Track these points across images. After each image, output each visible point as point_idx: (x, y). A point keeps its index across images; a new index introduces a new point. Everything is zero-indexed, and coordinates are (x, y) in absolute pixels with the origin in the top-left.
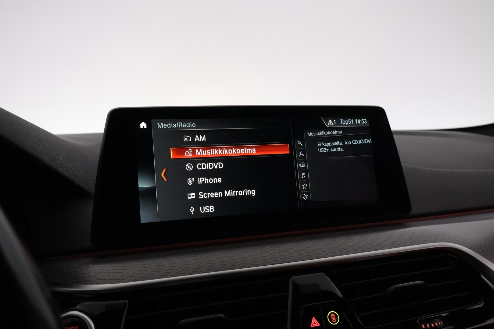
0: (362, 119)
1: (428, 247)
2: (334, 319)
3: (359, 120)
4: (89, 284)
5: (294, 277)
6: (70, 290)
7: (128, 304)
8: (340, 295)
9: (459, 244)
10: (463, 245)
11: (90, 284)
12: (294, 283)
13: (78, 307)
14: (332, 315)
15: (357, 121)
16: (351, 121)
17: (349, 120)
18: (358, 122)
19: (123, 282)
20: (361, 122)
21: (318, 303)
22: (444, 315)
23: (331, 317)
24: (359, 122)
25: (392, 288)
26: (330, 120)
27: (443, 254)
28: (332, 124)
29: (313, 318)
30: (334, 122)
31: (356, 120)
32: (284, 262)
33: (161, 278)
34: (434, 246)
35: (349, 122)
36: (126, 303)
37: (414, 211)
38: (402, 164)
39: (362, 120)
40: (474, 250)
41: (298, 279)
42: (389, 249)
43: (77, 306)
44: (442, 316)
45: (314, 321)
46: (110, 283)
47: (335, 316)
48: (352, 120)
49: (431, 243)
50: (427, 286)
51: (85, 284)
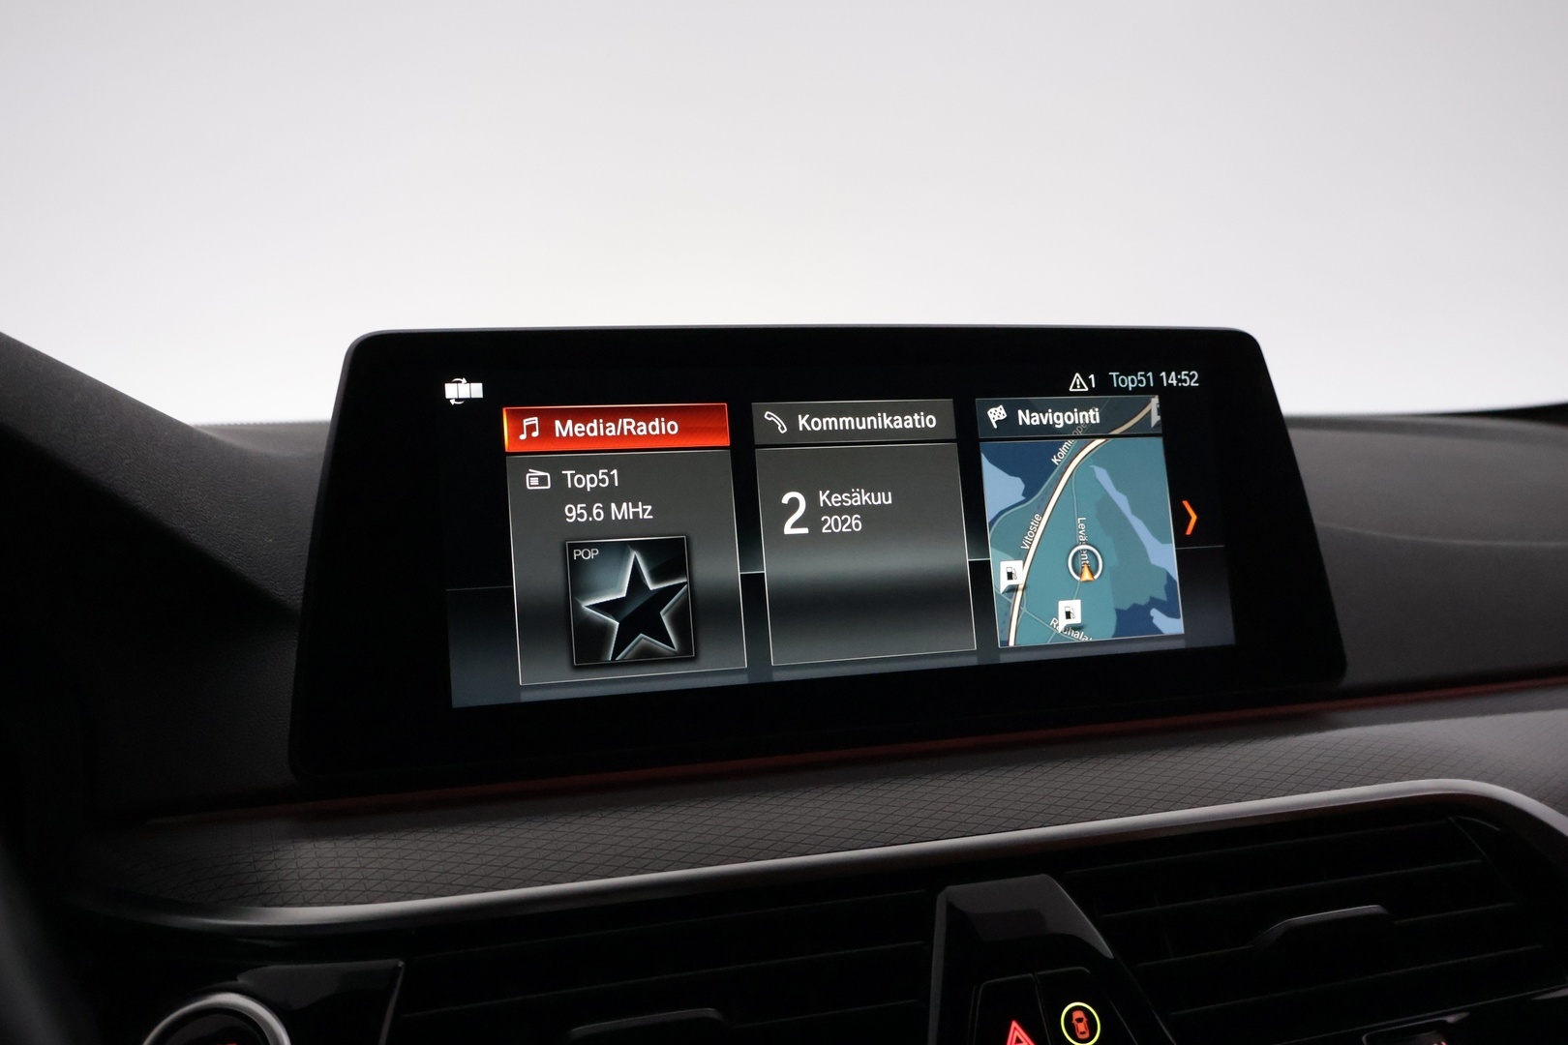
0: (1183, 373)
1: (1399, 792)
2: (1081, 1027)
3: (1173, 374)
4: (275, 906)
5: (951, 889)
6: (216, 926)
7: (402, 971)
8: (1106, 950)
9: (1503, 786)
10: (1518, 789)
11: (282, 906)
12: (951, 908)
13: (241, 981)
14: (1078, 1015)
15: (1168, 378)
16: (1148, 379)
17: (1139, 373)
18: (1170, 382)
19: (389, 901)
20: (1179, 380)
21: (1031, 975)
22: (1451, 1019)
23: (1074, 1021)
24: (1175, 382)
25: (1279, 927)
26: (1077, 375)
27: (1450, 818)
28: (1082, 387)
29: (1014, 1024)
30: (1088, 382)
31: (1163, 374)
32: (919, 839)
33: (514, 888)
34: (1422, 790)
35: (1141, 382)
36: (397, 968)
37: (1357, 673)
38: (1317, 522)
39: (1183, 375)
40: (1553, 805)
41: (963, 894)
42: (1269, 797)
43: (238, 978)
44: (1445, 1022)
45: (1016, 1033)
46: (345, 904)
47: (1085, 1020)
48: (1150, 374)
49: (1410, 780)
50: (1396, 922)
51: (266, 906)
